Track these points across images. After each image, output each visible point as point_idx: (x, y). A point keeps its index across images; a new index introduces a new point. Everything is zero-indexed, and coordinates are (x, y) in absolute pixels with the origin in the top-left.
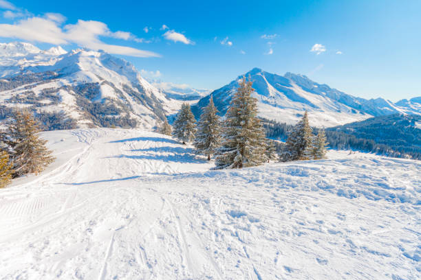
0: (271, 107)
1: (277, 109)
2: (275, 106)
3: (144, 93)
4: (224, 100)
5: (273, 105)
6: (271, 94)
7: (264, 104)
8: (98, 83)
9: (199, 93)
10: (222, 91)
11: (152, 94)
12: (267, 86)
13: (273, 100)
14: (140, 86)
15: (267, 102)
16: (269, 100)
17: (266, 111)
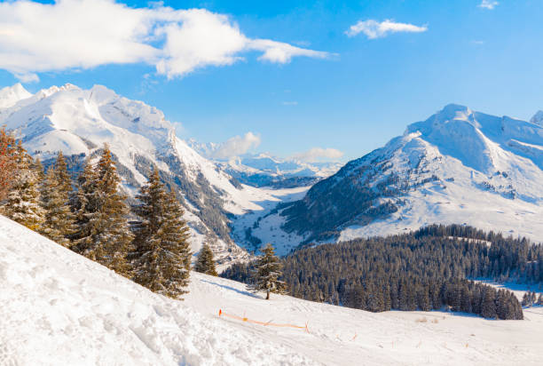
0: (500, 199)
1: (516, 204)
2: (511, 196)
3: (182, 173)
4: (372, 185)
5: (504, 195)
6: (497, 167)
7: (479, 192)
8: (83, 155)
9: (314, 169)
10: (367, 163)
11: (201, 176)
12: (484, 147)
13: (505, 182)
14: (172, 157)
15: (488, 188)
16: (492, 182)
17: (486, 209)
